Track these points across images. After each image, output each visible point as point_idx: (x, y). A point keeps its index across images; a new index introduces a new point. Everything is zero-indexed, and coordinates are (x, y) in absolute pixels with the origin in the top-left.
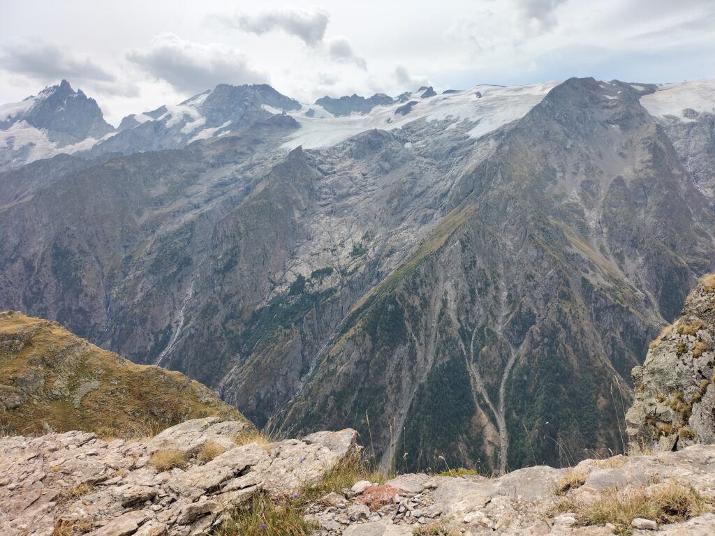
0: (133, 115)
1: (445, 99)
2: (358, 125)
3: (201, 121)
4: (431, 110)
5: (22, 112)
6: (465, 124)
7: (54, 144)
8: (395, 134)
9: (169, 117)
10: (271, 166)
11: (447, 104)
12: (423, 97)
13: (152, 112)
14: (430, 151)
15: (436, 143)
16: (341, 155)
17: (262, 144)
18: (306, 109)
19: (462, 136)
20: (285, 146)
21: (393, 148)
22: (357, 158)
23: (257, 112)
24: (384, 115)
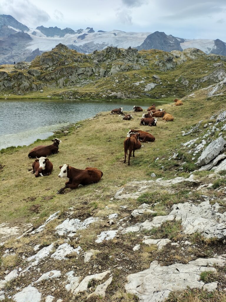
2: (59, 41)
4: (95, 39)
8: (81, 48)
12: (89, 32)
17: (16, 46)
18: (32, 31)
24: (72, 39)
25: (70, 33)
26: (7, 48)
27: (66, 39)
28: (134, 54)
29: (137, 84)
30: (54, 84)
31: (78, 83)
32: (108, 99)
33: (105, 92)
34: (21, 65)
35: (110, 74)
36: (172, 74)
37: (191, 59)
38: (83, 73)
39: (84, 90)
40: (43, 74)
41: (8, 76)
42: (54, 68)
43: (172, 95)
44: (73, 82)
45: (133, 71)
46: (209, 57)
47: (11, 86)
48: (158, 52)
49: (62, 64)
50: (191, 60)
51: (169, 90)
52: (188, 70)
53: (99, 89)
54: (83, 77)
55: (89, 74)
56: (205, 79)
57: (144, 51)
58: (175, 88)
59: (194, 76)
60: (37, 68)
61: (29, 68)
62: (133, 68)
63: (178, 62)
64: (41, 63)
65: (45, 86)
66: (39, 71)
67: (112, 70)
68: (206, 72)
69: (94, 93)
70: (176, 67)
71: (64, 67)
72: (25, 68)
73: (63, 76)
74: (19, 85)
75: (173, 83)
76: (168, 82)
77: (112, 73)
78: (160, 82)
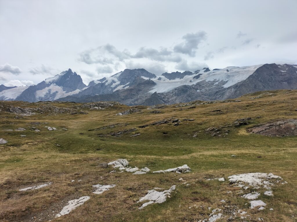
0: (93, 81)
1: (214, 72)
2: (178, 83)
3: (118, 83)
4: (208, 77)
5: (54, 80)
6: (222, 83)
7: (65, 92)
8: (193, 87)
9: (107, 81)
10: (145, 99)
11: (215, 75)
12: (205, 72)
13: (101, 80)
14: (207, 93)
15: (210, 90)
16: (171, 95)
17: (141, 91)
18: (158, 77)
19: (220, 87)
20: (150, 92)
21: (192, 92)
22: (178, 96)
23: (140, 79)
26: (135, 93)
27: (184, 80)
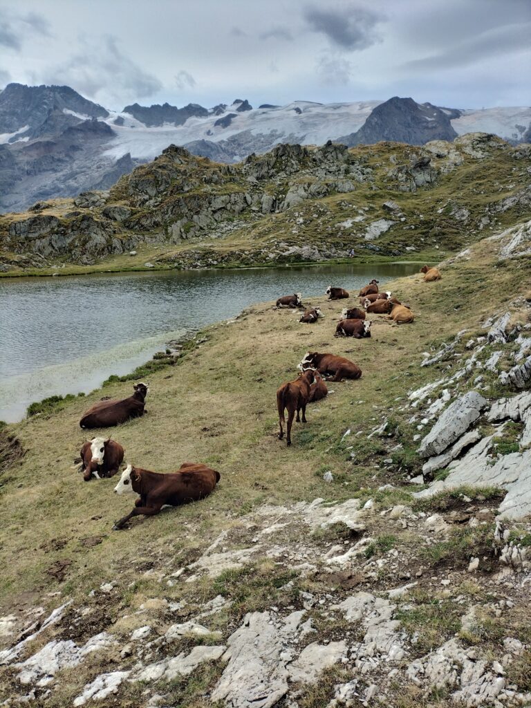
1: (264, 113)
2: (175, 135)
4: (253, 124)
6: (291, 140)
8: (223, 146)
11: (268, 119)
12: (239, 110)
17: (80, 151)
18: (114, 116)
20: (107, 153)
24: (202, 127)
25: (197, 116)
26: (62, 156)
27: (190, 130)
28: (340, 156)
29: (348, 224)
30: (161, 236)
31: (213, 229)
32: (281, 263)
33: (275, 247)
34: (87, 197)
35: (286, 204)
36: (428, 196)
37: (473, 159)
38: (224, 208)
39: (226, 246)
40: (135, 216)
41: (59, 225)
42: (160, 199)
43: (430, 245)
44: (201, 228)
45: (336, 196)
46: (516, 151)
47: (67, 245)
48: (394, 149)
49: (178, 190)
50: (474, 161)
51: (423, 233)
52: (466, 185)
53: (261, 241)
54: (225, 216)
55: (237, 208)
56: (509, 203)
57: (364, 148)
58: (437, 229)
59: (482, 199)
60: (123, 202)
61: (105, 203)
62: (336, 189)
63: (442, 168)
64: (131, 191)
65: (141, 242)
66: (126, 208)
67: (291, 197)
68: (511, 186)
69: (249, 251)
70: (438, 179)
71: (180, 196)
72: (97, 204)
73: (181, 216)
74: (85, 242)
75: (432, 218)
76: (421, 216)
77: (289, 204)
78: (400, 217)
